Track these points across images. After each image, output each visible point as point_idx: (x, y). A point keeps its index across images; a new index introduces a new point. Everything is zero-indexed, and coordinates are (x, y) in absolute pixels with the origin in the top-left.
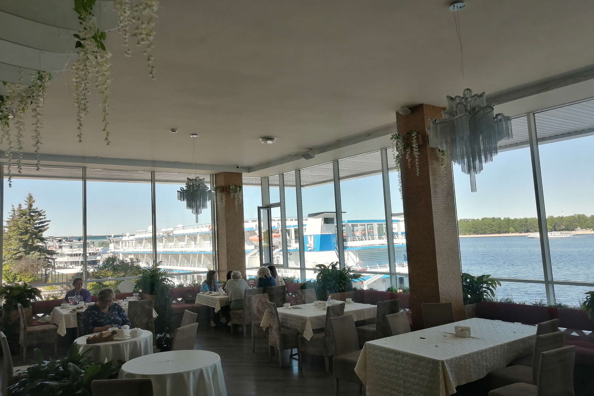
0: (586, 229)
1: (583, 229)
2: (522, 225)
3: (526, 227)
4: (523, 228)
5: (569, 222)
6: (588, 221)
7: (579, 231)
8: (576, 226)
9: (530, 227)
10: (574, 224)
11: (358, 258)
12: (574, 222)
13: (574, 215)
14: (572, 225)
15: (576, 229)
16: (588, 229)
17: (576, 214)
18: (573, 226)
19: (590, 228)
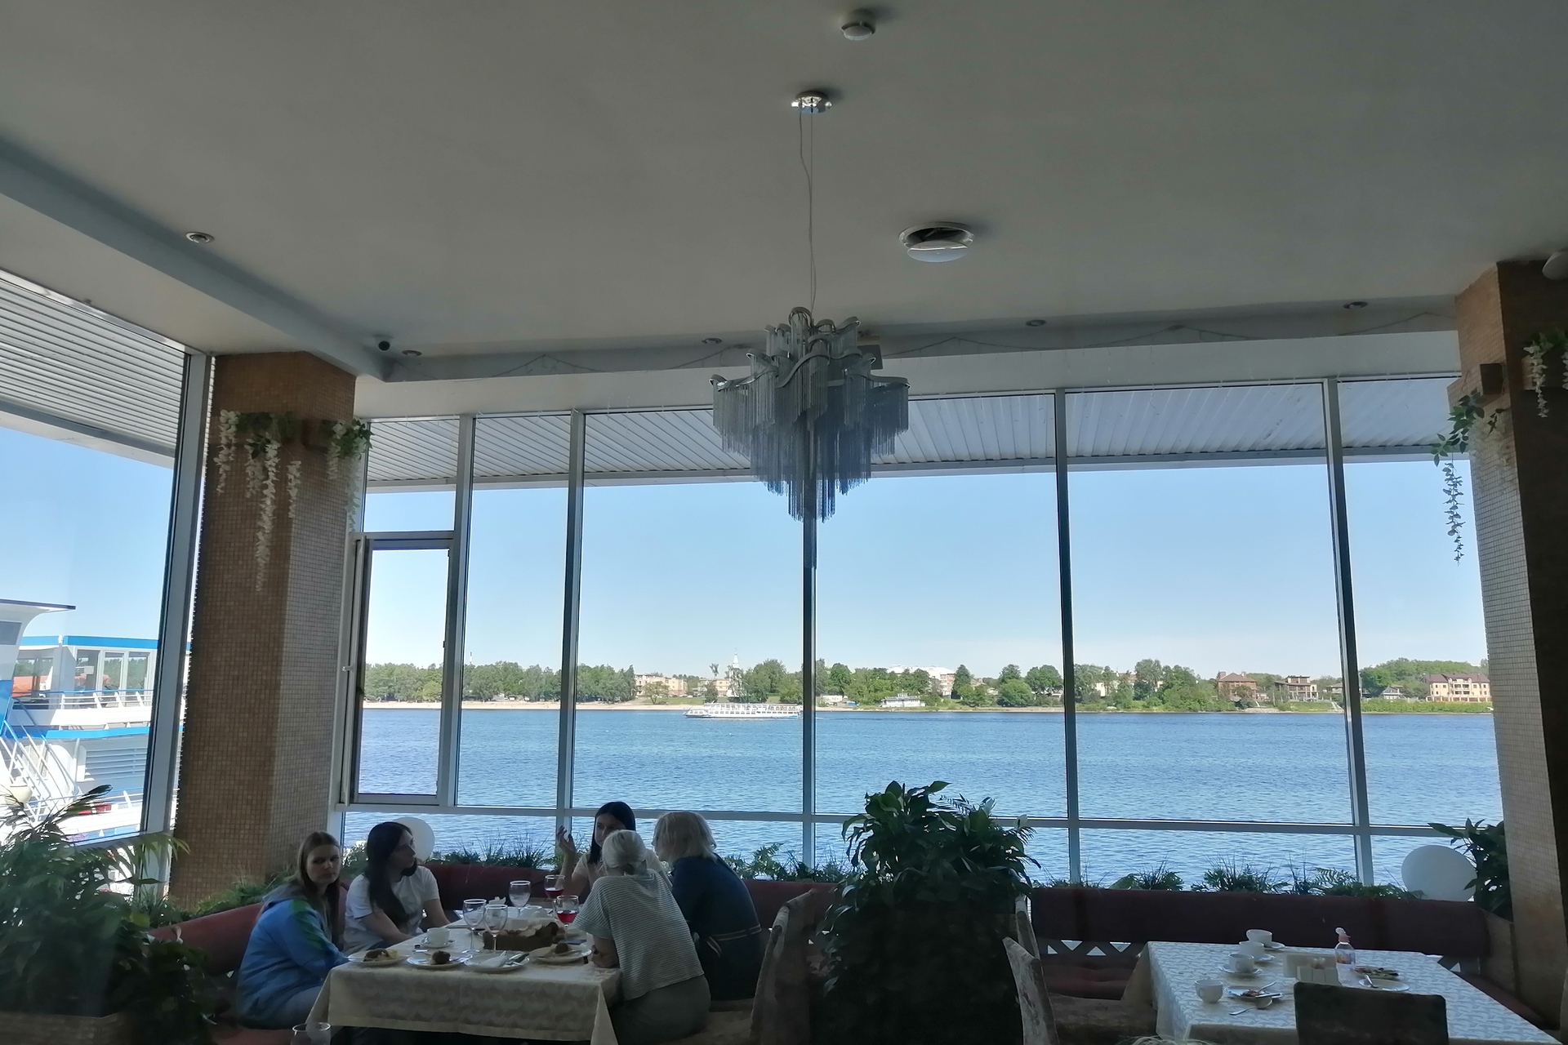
0: (516, 698)
1: (511, 699)
2: (381, 680)
3: (387, 687)
4: (380, 689)
5: (483, 679)
6: (522, 679)
7: (502, 703)
8: (498, 689)
9: (396, 687)
10: (495, 684)
11: (83, 768)
12: (495, 681)
13: (497, 663)
14: (490, 687)
15: (495, 697)
16: (520, 697)
17: (500, 662)
18: (491, 690)
19: (524, 696)
